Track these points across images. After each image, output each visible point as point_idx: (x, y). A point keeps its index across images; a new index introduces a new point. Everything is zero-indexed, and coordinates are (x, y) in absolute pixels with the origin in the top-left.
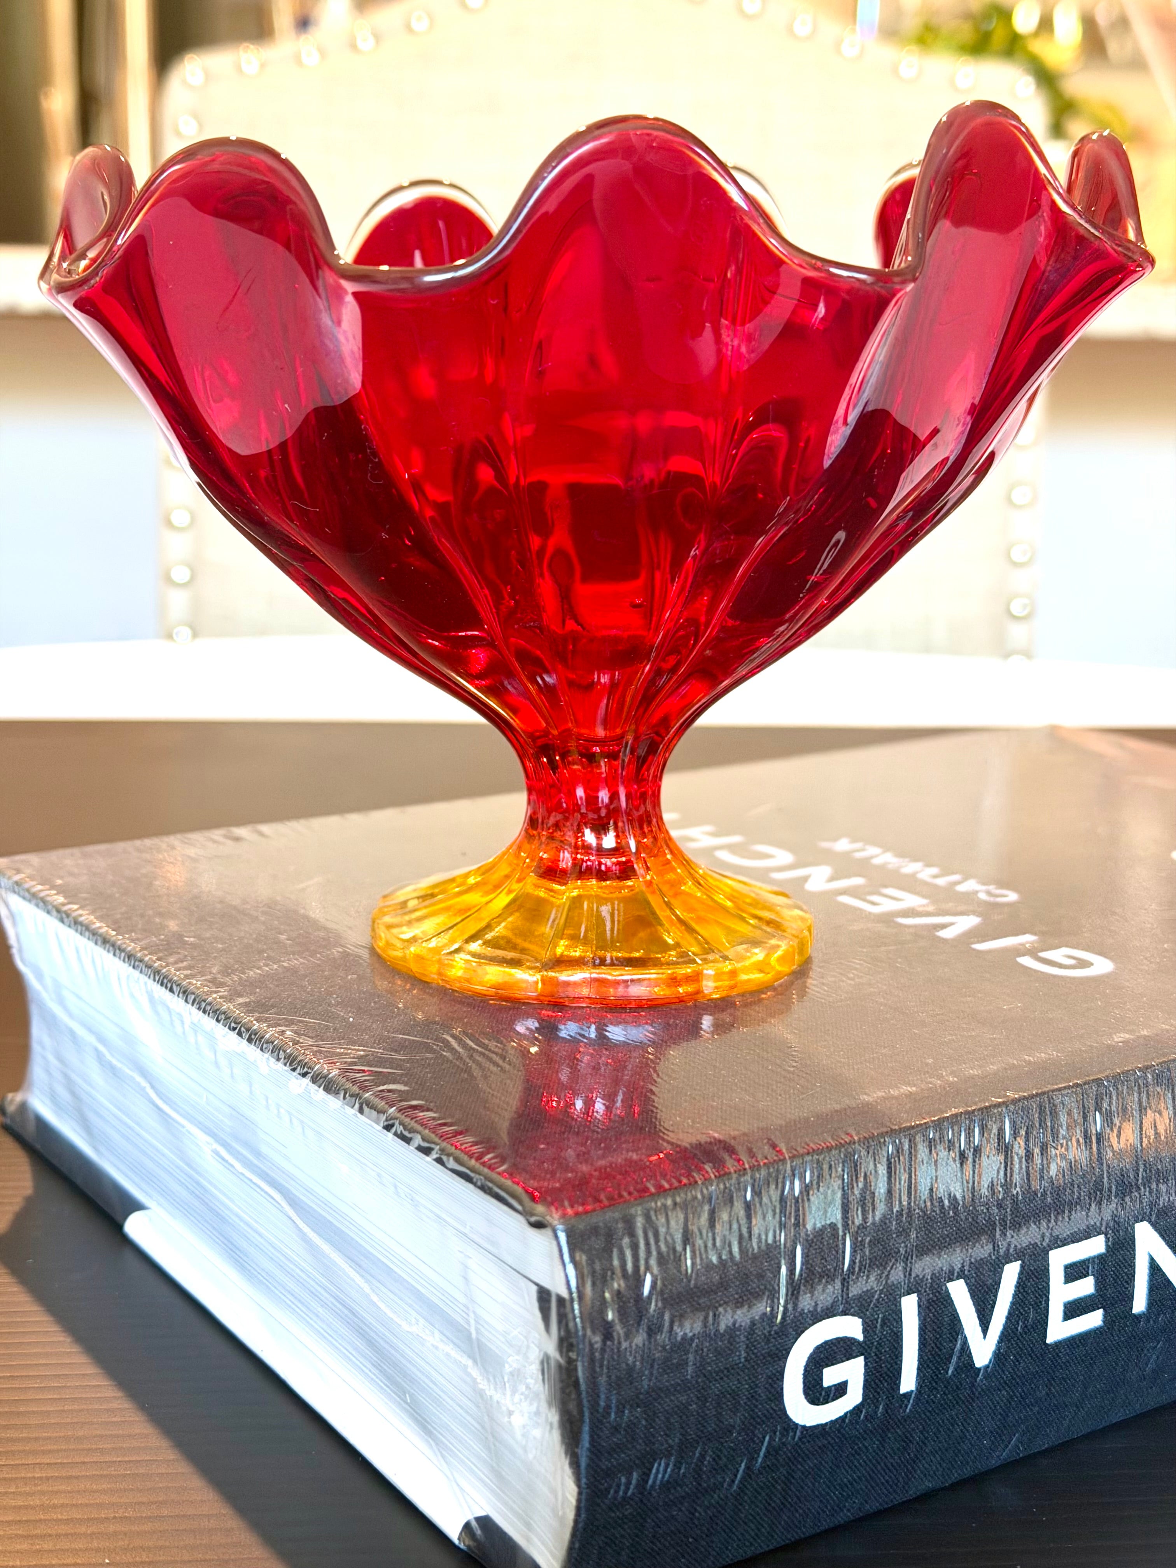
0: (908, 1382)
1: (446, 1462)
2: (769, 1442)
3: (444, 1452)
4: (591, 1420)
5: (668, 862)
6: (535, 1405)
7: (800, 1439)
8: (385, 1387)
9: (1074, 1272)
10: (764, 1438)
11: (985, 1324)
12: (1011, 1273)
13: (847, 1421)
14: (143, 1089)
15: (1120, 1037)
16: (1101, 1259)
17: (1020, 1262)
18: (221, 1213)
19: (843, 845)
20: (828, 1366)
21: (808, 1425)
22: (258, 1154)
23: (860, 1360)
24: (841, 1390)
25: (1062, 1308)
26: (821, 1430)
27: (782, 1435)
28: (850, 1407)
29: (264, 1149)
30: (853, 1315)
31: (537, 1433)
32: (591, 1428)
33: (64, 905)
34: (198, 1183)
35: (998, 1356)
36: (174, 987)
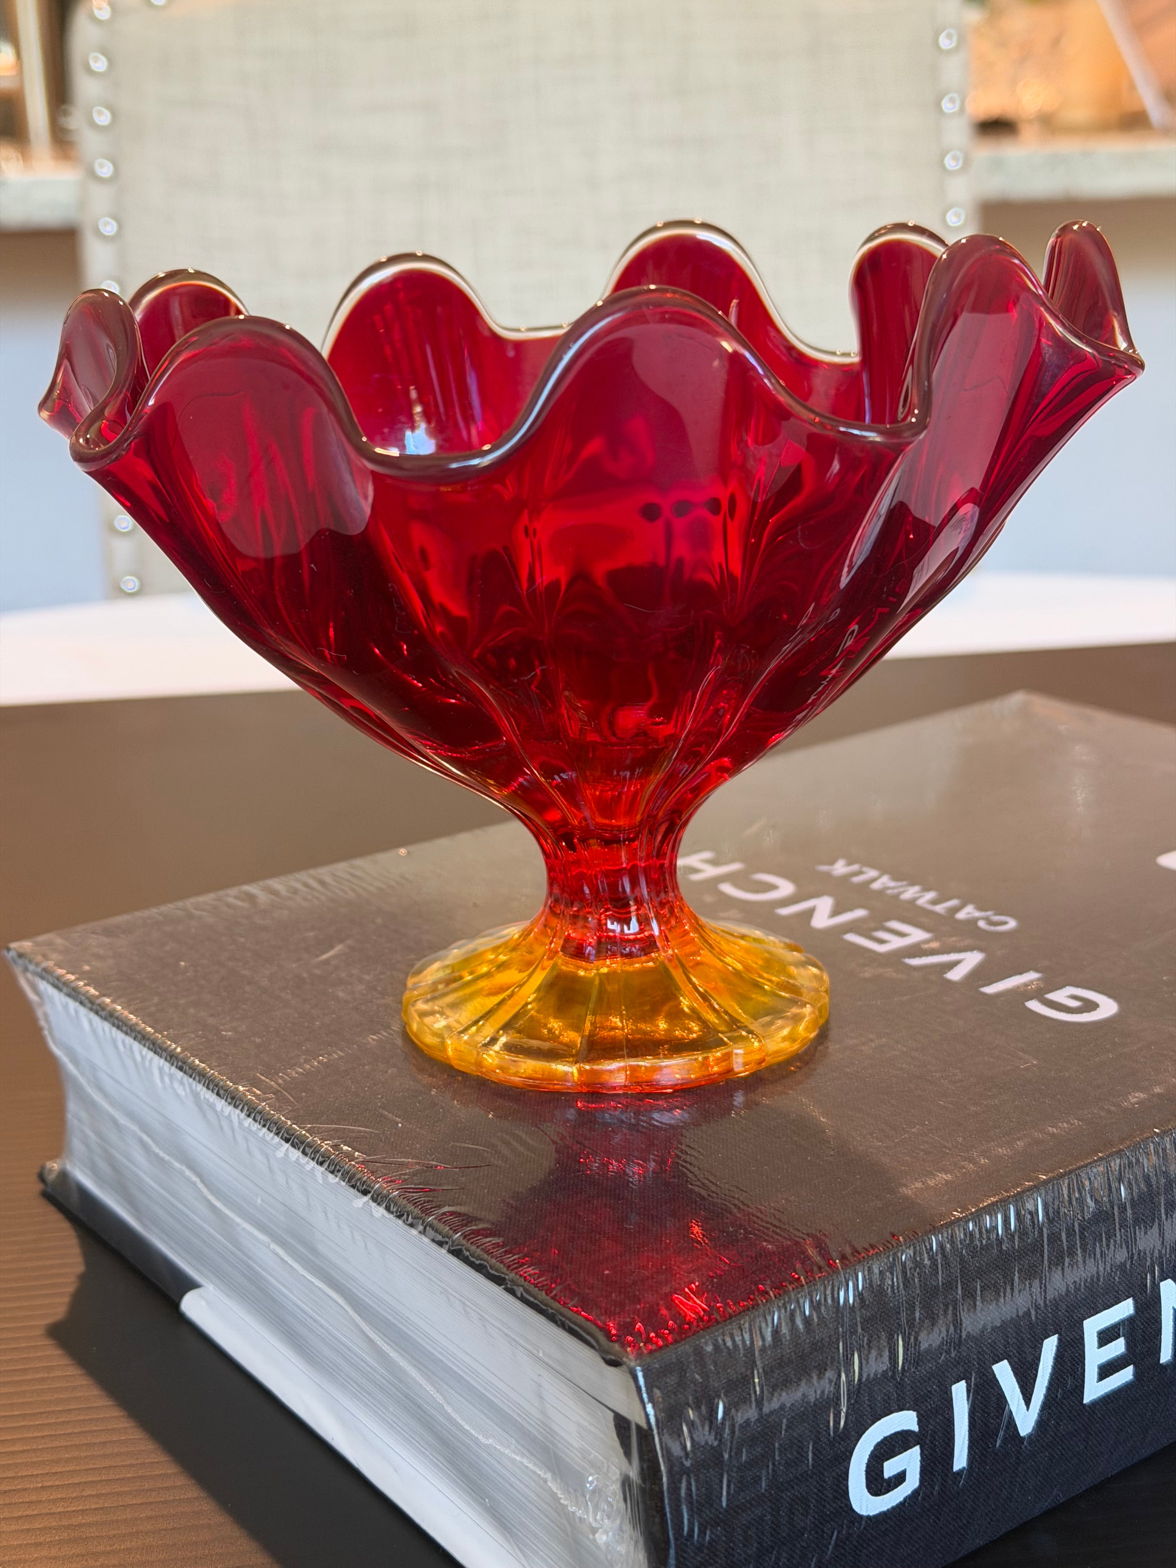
0: (960, 1460)
1: (524, 1556)
2: (838, 1536)
3: (522, 1547)
4: (676, 1545)
5: (686, 933)
6: (618, 1522)
7: (865, 1528)
8: (460, 1482)
9: (1106, 1337)
10: (833, 1533)
11: (1027, 1399)
12: (1050, 1346)
13: (906, 1504)
14: (194, 1184)
15: (1136, 1097)
16: (1129, 1322)
17: (1057, 1336)
18: (277, 1298)
19: (840, 868)
20: (887, 1459)
21: (871, 1514)
22: (314, 1251)
23: (916, 1450)
24: (900, 1478)
25: (1096, 1370)
26: (884, 1516)
27: (849, 1528)
28: (909, 1492)
29: (321, 1248)
30: (908, 1409)
31: (622, 1549)
32: (677, 1553)
33: (98, 997)
34: (249, 1266)
35: (1041, 1424)
36: (221, 1092)
